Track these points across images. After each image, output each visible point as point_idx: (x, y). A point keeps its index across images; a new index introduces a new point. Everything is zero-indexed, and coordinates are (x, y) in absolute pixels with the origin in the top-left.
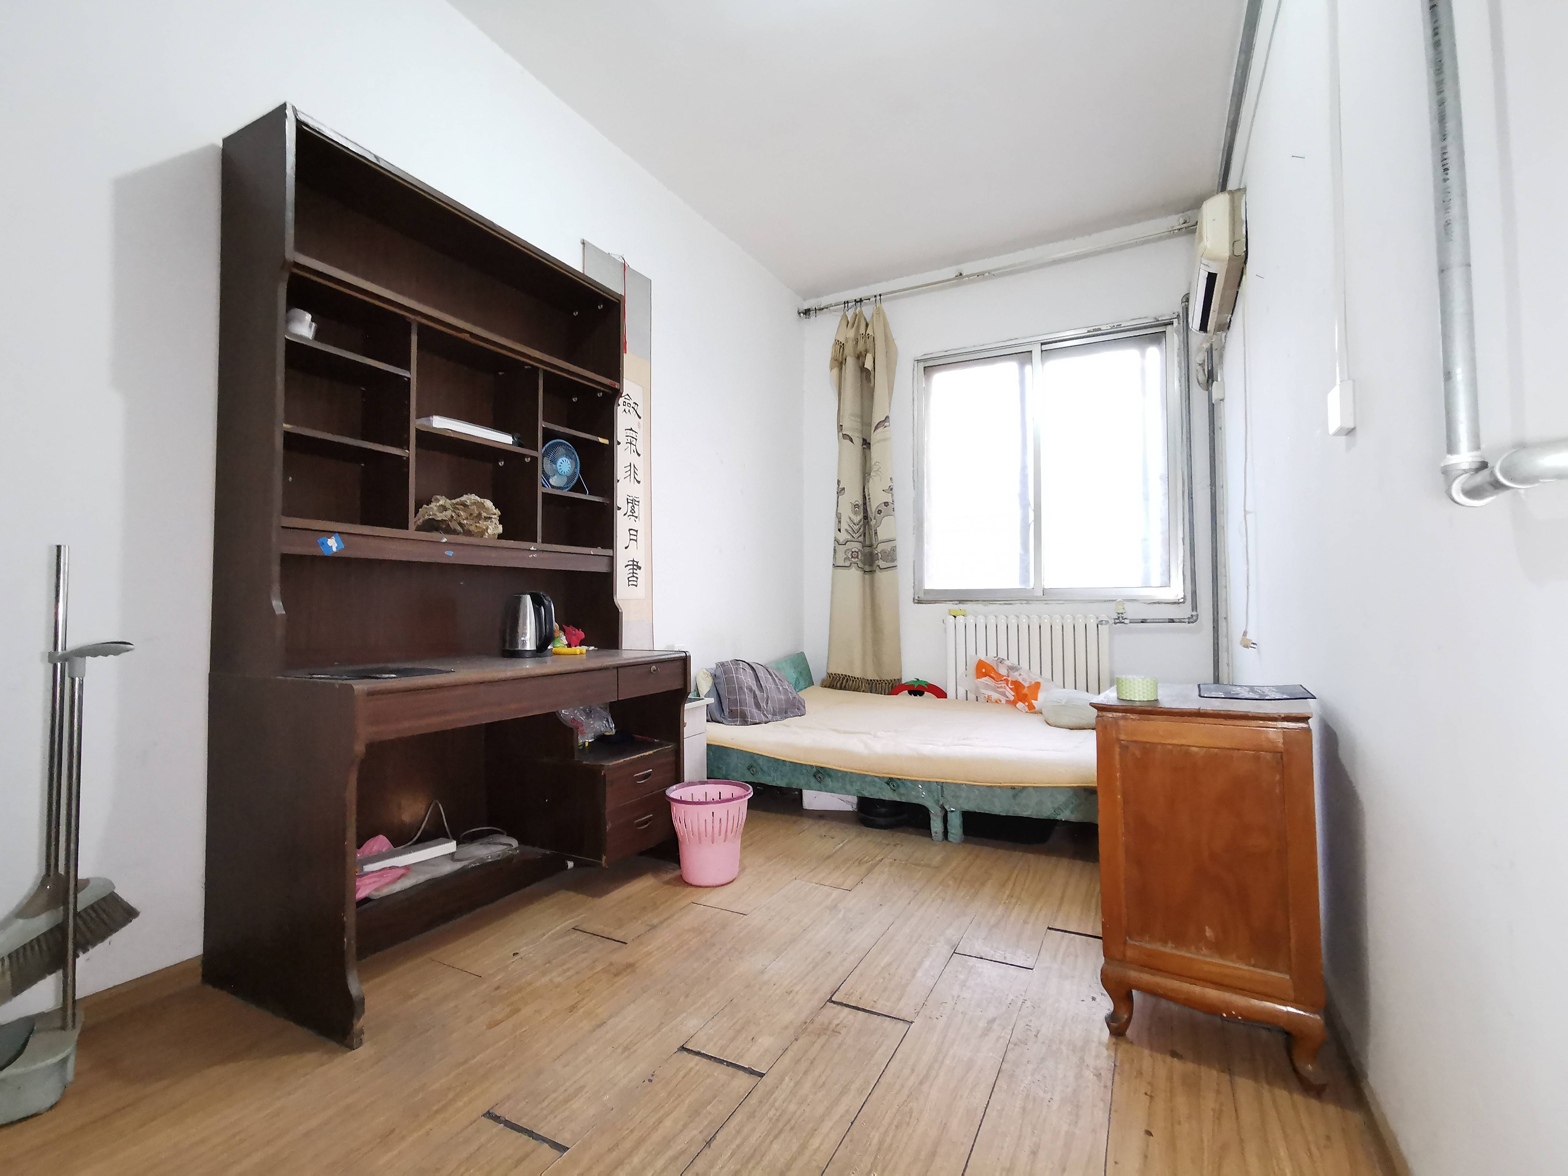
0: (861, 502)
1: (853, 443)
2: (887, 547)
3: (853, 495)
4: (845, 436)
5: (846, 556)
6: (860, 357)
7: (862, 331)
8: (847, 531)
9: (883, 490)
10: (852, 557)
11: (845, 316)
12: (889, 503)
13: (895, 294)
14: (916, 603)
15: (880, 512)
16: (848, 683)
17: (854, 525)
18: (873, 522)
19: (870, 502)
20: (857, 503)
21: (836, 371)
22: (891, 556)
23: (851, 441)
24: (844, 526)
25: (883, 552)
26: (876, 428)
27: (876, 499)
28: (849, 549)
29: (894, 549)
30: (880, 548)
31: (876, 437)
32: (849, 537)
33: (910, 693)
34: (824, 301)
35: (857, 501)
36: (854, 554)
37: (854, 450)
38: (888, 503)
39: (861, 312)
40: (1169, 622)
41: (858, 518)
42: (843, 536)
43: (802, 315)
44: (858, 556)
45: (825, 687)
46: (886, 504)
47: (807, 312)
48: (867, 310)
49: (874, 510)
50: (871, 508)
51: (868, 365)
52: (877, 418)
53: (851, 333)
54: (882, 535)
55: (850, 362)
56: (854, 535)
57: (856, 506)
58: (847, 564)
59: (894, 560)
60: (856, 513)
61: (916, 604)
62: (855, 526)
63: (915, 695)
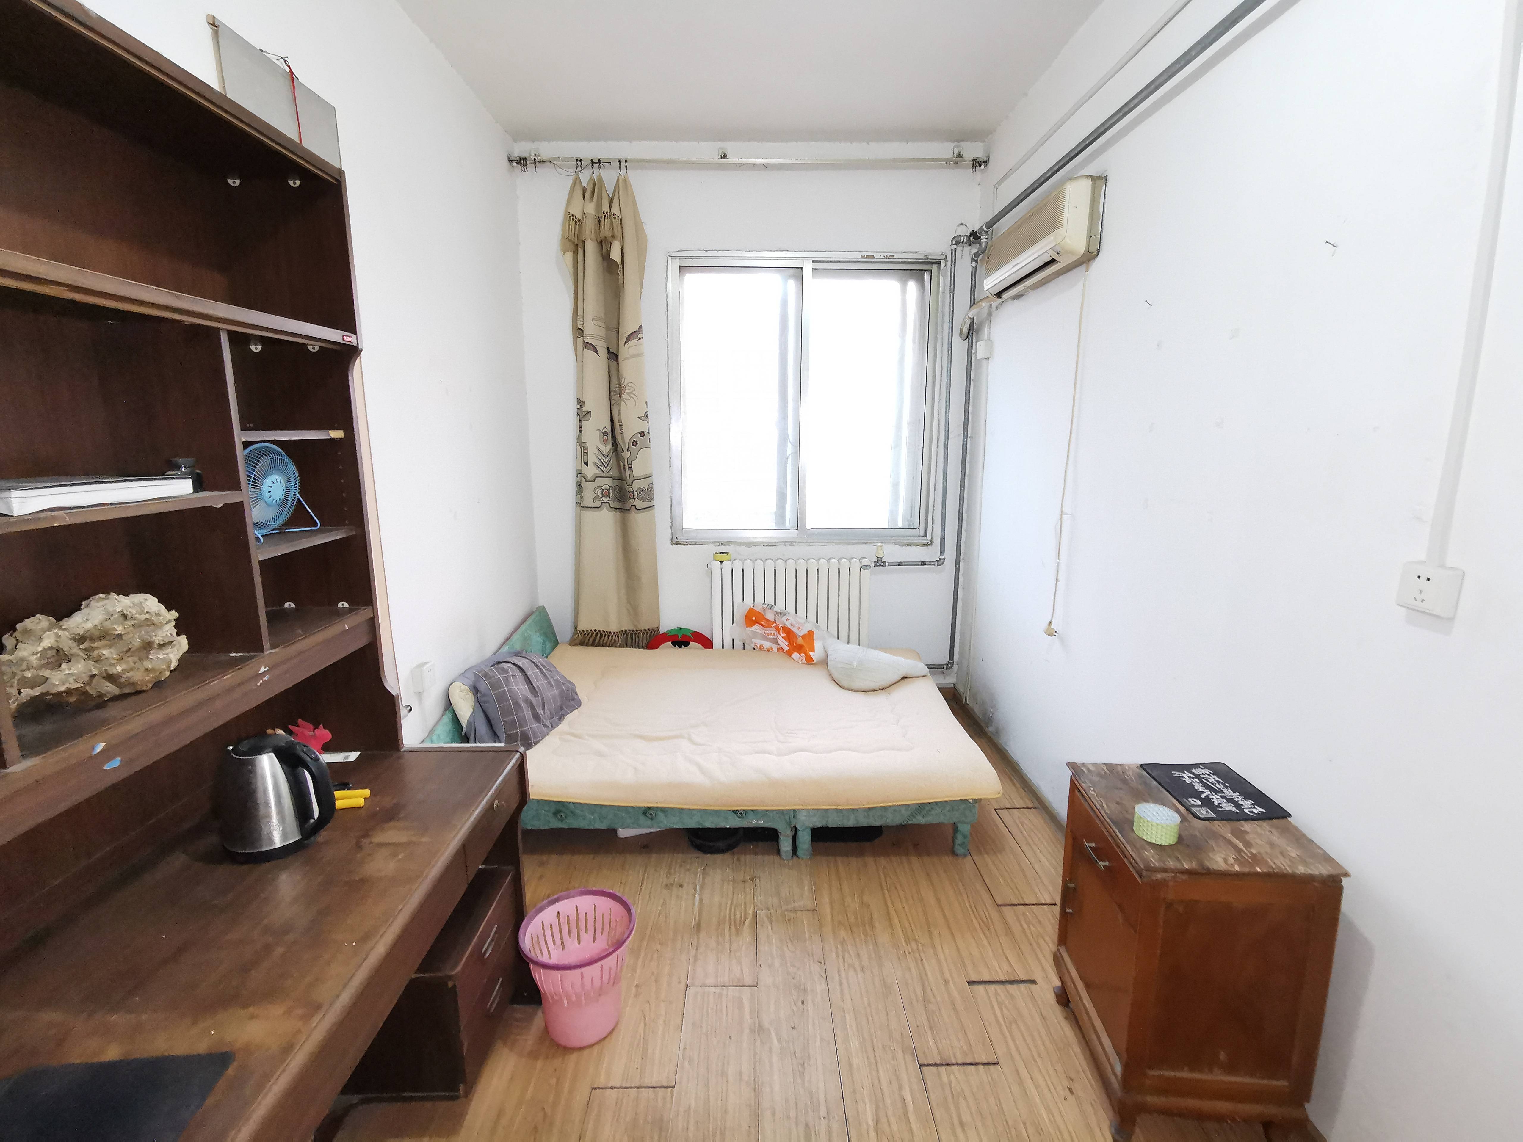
0: (609, 429)
1: (597, 354)
2: (644, 484)
3: (599, 421)
4: (587, 345)
5: (596, 495)
6: (603, 244)
7: (606, 208)
8: (595, 464)
9: (639, 417)
10: (603, 496)
11: (577, 181)
12: (645, 433)
13: (644, 163)
14: (675, 544)
15: (635, 443)
16: (602, 639)
17: (603, 457)
18: (626, 455)
19: (621, 429)
20: (605, 430)
21: (569, 255)
22: (647, 495)
23: (596, 352)
24: (592, 458)
25: (641, 490)
26: (628, 340)
27: (630, 428)
28: (599, 487)
29: (651, 487)
30: (636, 485)
31: (625, 351)
32: (598, 472)
33: (674, 644)
34: (546, 150)
35: (605, 427)
36: (605, 493)
37: (597, 363)
38: (643, 432)
39: (600, 179)
40: (922, 565)
41: (607, 448)
42: (590, 471)
43: (515, 164)
44: (609, 494)
45: (576, 645)
46: (642, 434)
47: (522, 161)
48: (609, 177)
49: (627, 441)
50: (623, 439)
51: (615, 256)
52: (628, 328)
53: (590, 208)
54: (637, 471)
55: (591, 247)
56: (604, 469)
57: (604, 433)
58: (598, 504)
59: (651, 499)
60: (605, 442)
61: (674, 546)
62: (604, 459)
63: (680, 647)
